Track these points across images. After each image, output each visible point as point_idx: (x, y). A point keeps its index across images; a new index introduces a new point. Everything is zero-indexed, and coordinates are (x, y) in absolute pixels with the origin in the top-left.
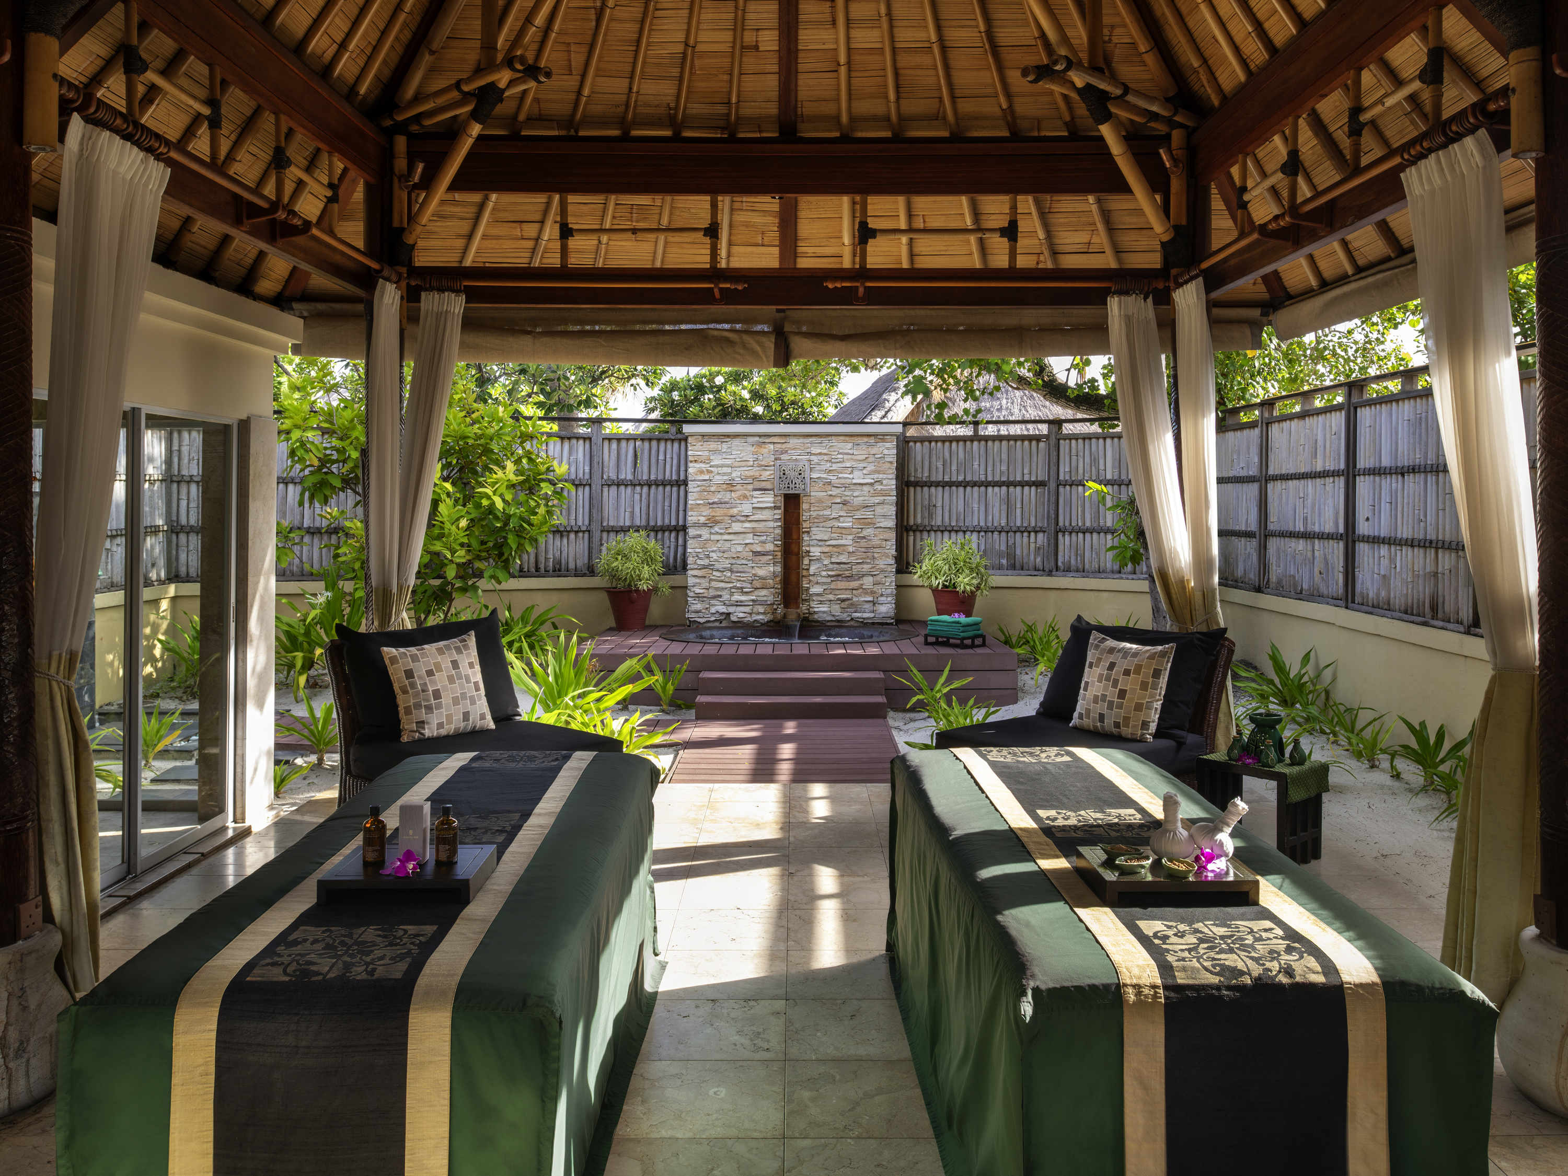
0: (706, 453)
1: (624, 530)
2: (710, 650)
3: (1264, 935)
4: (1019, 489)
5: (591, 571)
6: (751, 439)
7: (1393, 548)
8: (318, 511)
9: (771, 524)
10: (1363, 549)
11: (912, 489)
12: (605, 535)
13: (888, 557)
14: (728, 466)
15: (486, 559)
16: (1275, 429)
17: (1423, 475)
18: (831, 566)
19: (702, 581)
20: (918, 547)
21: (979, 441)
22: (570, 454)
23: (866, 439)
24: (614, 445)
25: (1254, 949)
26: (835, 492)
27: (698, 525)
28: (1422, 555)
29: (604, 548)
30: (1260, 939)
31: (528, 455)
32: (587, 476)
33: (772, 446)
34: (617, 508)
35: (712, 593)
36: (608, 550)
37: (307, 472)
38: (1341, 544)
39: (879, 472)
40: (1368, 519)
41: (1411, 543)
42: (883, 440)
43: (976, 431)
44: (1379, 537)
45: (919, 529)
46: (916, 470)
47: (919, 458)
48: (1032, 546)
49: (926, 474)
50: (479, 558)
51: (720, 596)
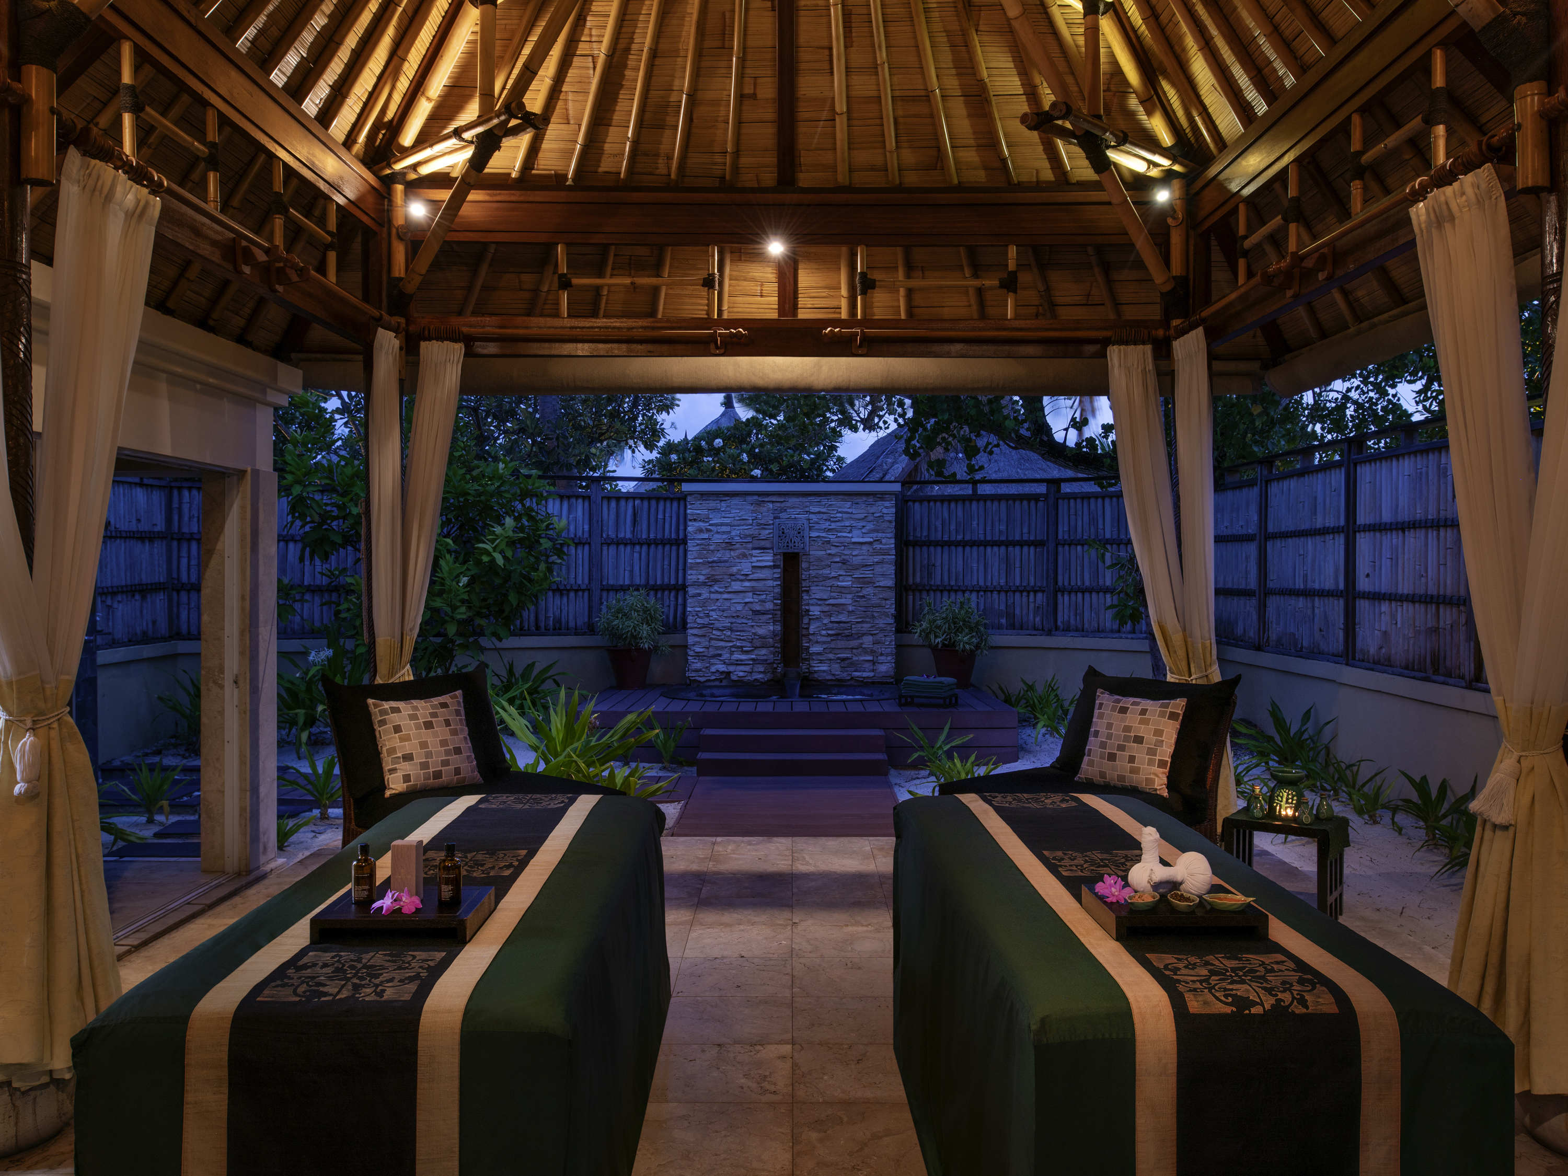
0: (706, 512)
1: (623, 589)
2: (710, 708)
3: (1276, 967)
4: (1018, 548)
5: (591, 629)
6: (749, 498)
7: (1394, 604)
8: (318, 569)
9: (770, 583)
10: (1363, 605)
11: (911, 549)
12: (605, 594)
13: (887, 616)
14: (727, 525)
15: (487, 617)
16: (1274, 488)
17: (1423, 531)
18: (830, 625)
19: (702, 640)
20: (918, 607)
21: (978, 500)
22: (569, 512)
23: (864, 498)
24: (613, 504)
25: (1267, 981)
26: (833, 551)
27: (697, 584)
28: (1423, 609)
29: (603, 607)
30: (1272, 970)
31: (528, 512)
32: (586, 535)
33: (771, 505)
34: (617, 567)
35: (712, 652)
36: (609, 608)
37: (307, 528)
38: (1342, 602)
39: (877, 531)
40: (1368, 575)
41: (1412, 599)
42: (882, 499)
43: (975, 490)
44: (1379, 594)
45: (919, 589)
46: (915, 530)
47: (918, 517)
48: (1032, 605)
49: (925, 534)
50: (479, 614)
51: (720, 655)
